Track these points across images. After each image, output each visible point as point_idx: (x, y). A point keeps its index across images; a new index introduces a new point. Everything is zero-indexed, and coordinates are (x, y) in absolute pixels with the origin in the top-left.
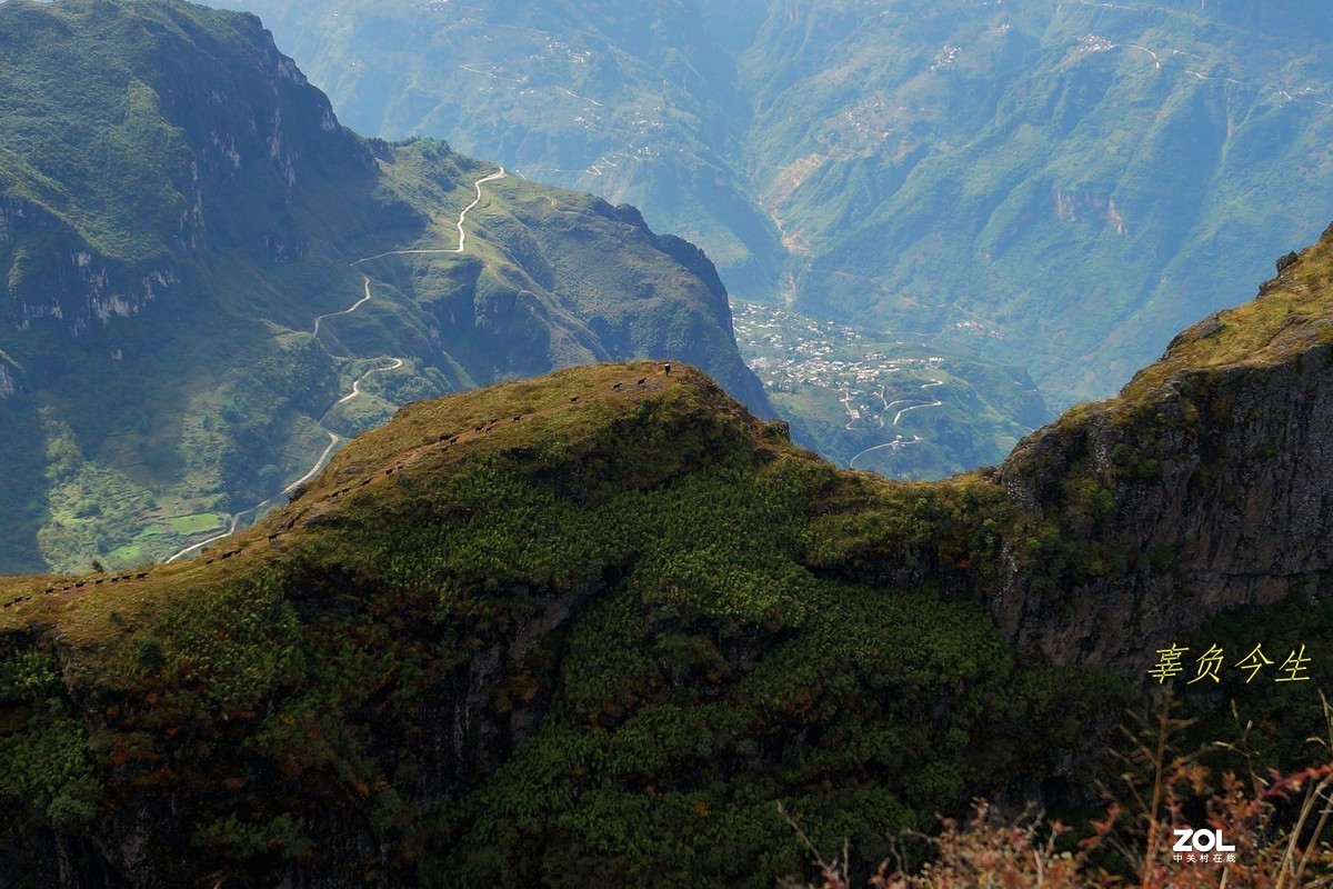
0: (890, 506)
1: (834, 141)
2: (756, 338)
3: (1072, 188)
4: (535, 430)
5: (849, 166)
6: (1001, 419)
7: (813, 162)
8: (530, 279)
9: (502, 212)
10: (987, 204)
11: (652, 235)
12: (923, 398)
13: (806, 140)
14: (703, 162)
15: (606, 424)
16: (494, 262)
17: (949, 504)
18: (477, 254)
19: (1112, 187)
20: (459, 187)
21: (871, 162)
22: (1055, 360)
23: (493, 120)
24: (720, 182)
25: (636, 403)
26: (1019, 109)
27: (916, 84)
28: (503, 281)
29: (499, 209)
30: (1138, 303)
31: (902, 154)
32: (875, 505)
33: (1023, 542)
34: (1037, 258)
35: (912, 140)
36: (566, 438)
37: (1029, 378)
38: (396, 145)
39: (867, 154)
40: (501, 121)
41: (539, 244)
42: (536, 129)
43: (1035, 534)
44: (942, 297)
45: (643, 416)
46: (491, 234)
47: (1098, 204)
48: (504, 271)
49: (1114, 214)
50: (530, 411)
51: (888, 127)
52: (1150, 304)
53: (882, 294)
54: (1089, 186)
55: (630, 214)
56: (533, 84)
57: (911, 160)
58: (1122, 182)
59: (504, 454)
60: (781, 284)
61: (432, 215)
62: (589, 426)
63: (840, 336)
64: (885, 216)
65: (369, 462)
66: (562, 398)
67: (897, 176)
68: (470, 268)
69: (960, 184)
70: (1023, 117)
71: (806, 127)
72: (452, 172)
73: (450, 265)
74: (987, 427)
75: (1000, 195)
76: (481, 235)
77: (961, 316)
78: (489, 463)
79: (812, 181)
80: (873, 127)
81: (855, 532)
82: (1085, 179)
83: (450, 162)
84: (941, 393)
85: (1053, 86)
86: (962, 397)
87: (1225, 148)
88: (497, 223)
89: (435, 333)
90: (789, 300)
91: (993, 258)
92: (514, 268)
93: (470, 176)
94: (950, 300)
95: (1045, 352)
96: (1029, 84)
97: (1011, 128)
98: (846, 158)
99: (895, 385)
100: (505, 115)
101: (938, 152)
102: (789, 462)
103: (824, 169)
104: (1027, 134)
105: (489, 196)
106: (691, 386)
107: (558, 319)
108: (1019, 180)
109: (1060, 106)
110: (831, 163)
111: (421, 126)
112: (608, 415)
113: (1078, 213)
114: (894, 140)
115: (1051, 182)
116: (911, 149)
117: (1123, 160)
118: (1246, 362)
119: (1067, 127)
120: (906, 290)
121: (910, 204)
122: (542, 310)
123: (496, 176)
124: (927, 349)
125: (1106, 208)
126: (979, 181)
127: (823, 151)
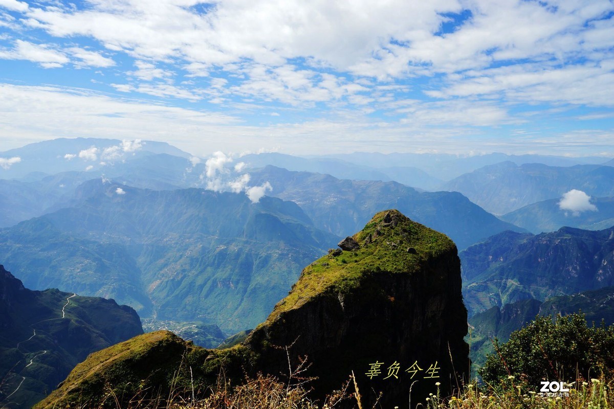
0: (221, 356)
1: (163, 276)
2: (148, 328)
3: (221, 280)
4: (131, 354)
5: (167, 282)
6: (212, 338)
7: (158, 282)
8: (85, 323)
9: (76, 305)
10: (201, 287)
11: (118, 305)
12: (192, 336)
13: (156, 277)
14: (130, 286)
15: (149, 349)
16: (73, 319)
17: (234, 353)
18: (68, 317)
19: (230, 279)
20: (63, 301)
21: (173, 280)
22: (223, 321)
23: (70, 282)
24: (134, 290)
25: (157, 342)
26: (207, 263)
27: (181, 261)
28: (77, 324)
29: (74, 305)
30: (240, 305)
31: (180, 277)
32: (218, 357)
33: (253, 358)
34: (215, 297)
35: (182, 273)
36: (140, 354)
37: (217, 326)
38: (43, 291)
39: (171, 278)
40: (73, 282)
41: (87, 312)
42: (83, 283)
43: (256, 356)
44: (194, 310)
45: (159, 345)
46: (72, 312)
47: (228, 283)
48: (77, 321)
49: (232, 285)
50: (129, 349)
51: (176, 271)
52: (242, 304)
53: (179, 312)
54: (225, 279)
55: (112, 301)
56: (81, 271)
57: (183, 278)
58: (232, 277)
59: (123, 361)
60: (153, 313)
61: (54, 309)
62: (145, 350)
63: (170, 324)
64: (178, 292)
65: (85, 371)
66: (136, 344)
67: (180, 283)
68: (67, 321)
69: (195, 283)
70: (208, 265)
71: (155, 274)
72: (60, 297)
73: (60, 322)
74: (209, 340)
75: (205, 283)
76: (69, 312)
77: (199, 314)
78: (120, 365)
79: (158, 287)
80: (172, 272)
81: (214, 364)
82: (224, 277)
83: (59, 294)
84: (197, 334)
85: (214, 257)
86: (202, 334)
87: (254, 267)
88: (74, 308)
89: (56, 341)
90: (155, 317)
91: (205, 299)
92: (80, 320)
93: (66, 297)
94: (196, 311)
95: (220, 319)
96: (208, 258)
97: (205, 268)
98: (166, 280)
99: (185, 334)
100: (74, 280)
101: (189, 276)
102: (195, 350)
103: (161, 283)
104: (209, 269)
105: (71, 302)
106: (170, 335)
107: (93, 332)
108: (209, 280)
109: (216, 262)
110: (162, 282)
111: (49, 286)
112: (150, 346)
113: (223, 286)
114: (178, 274)
115: (216, 279)
116: (182, 276)
117: (232, 272)
118: (293, 308)
119: (218, 266)
120: (184, 310)
121: (183, 289)
122: (89, 330)
123: (73, 296)
124: (192, 324)
125: (230, 283)
126: (200, 281)
127: (161, 279)
